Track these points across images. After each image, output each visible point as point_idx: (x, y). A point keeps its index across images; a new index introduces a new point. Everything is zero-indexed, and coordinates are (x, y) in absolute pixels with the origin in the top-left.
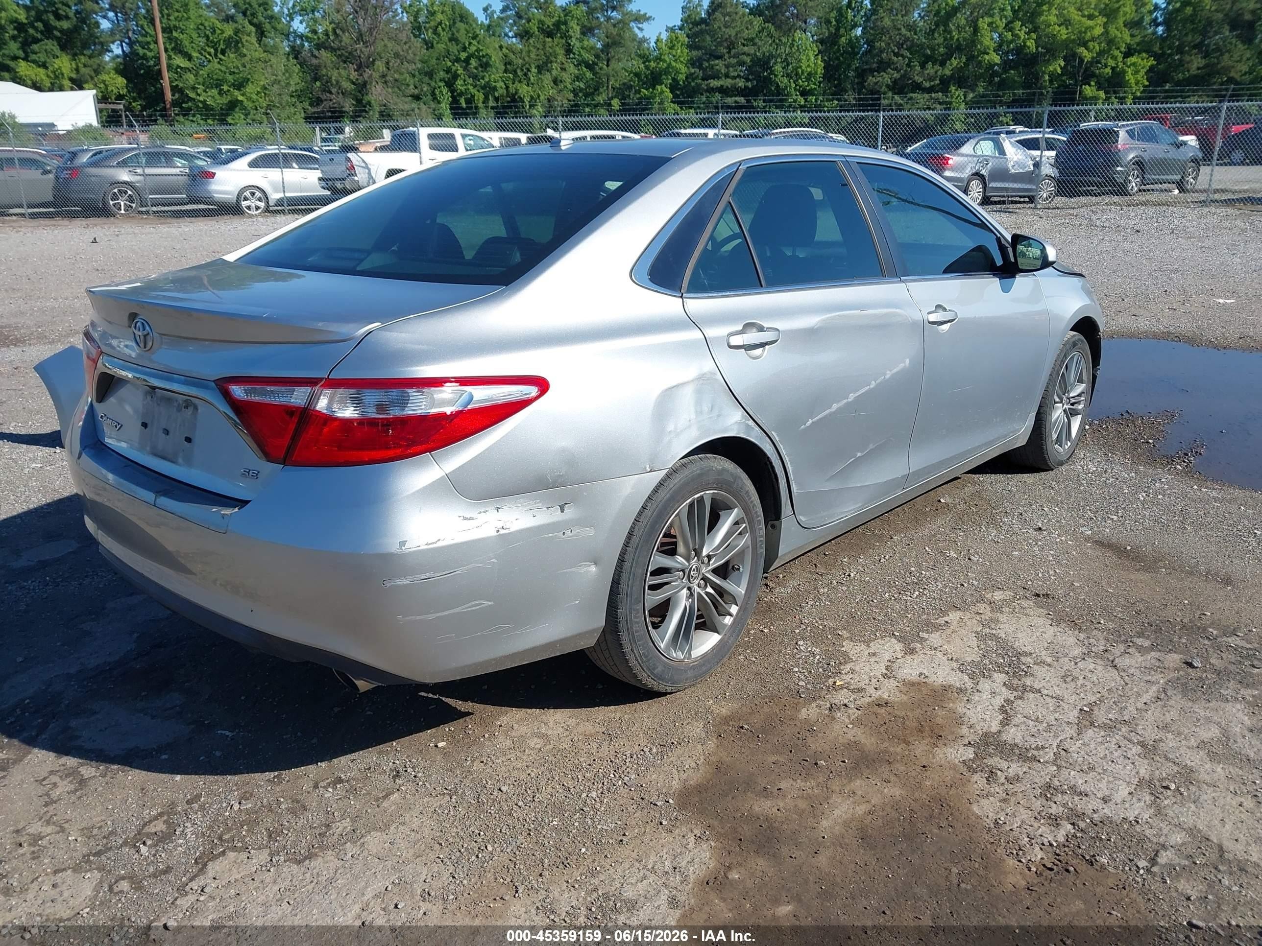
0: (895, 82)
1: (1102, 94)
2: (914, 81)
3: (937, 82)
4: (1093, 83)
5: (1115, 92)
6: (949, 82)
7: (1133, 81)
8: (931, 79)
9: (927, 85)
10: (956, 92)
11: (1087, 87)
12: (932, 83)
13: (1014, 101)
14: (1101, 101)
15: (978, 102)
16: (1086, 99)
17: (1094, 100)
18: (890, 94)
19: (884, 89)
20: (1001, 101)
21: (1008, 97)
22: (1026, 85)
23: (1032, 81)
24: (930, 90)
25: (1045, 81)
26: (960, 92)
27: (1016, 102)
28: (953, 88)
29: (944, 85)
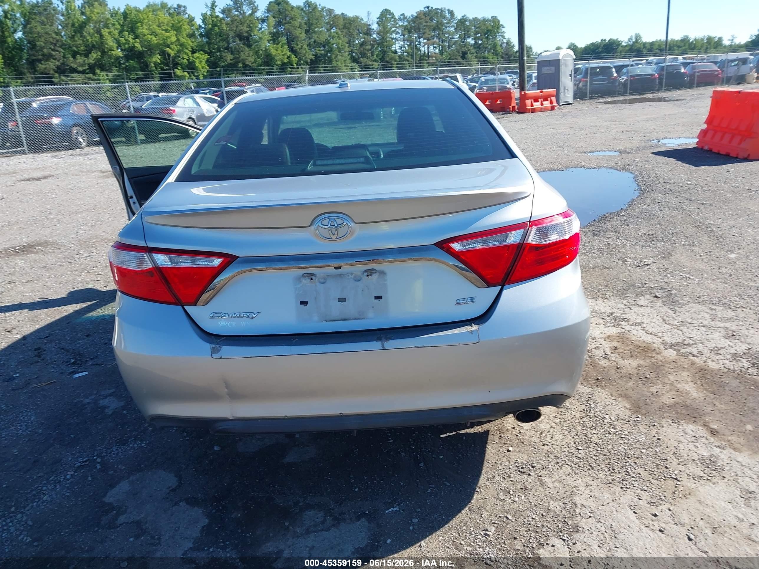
0: (58, 67)
1: (186, 74)
2: (71, 67)
3: (87, 67)
4: (179, 68)
5: (192, 72)
6: (94, 67)
7: (200, 67)
8: (82, 65)
9: (80, 69)
10: (102, 74)
11: (177, 70)
12: (84, 68)
13: (138, 78)
14: (187, 78)
15: (115, 79)
16: (178, 76)
17: (183, 77)
18: (57, 75)
19: (52, 72)
20: (130, 79)
21: (133, 75)
22: (142, 70)
23: (145, 67)
24: (83, 72)
25: (152, 67)
26: (103, 73)
27: (139, 79)
28: (98, 71)
29: (92, 69)
